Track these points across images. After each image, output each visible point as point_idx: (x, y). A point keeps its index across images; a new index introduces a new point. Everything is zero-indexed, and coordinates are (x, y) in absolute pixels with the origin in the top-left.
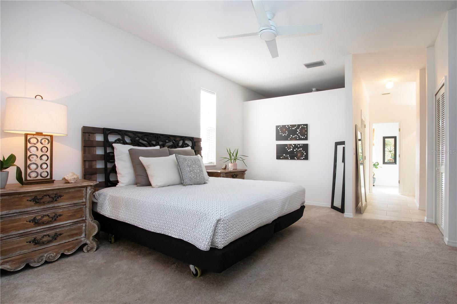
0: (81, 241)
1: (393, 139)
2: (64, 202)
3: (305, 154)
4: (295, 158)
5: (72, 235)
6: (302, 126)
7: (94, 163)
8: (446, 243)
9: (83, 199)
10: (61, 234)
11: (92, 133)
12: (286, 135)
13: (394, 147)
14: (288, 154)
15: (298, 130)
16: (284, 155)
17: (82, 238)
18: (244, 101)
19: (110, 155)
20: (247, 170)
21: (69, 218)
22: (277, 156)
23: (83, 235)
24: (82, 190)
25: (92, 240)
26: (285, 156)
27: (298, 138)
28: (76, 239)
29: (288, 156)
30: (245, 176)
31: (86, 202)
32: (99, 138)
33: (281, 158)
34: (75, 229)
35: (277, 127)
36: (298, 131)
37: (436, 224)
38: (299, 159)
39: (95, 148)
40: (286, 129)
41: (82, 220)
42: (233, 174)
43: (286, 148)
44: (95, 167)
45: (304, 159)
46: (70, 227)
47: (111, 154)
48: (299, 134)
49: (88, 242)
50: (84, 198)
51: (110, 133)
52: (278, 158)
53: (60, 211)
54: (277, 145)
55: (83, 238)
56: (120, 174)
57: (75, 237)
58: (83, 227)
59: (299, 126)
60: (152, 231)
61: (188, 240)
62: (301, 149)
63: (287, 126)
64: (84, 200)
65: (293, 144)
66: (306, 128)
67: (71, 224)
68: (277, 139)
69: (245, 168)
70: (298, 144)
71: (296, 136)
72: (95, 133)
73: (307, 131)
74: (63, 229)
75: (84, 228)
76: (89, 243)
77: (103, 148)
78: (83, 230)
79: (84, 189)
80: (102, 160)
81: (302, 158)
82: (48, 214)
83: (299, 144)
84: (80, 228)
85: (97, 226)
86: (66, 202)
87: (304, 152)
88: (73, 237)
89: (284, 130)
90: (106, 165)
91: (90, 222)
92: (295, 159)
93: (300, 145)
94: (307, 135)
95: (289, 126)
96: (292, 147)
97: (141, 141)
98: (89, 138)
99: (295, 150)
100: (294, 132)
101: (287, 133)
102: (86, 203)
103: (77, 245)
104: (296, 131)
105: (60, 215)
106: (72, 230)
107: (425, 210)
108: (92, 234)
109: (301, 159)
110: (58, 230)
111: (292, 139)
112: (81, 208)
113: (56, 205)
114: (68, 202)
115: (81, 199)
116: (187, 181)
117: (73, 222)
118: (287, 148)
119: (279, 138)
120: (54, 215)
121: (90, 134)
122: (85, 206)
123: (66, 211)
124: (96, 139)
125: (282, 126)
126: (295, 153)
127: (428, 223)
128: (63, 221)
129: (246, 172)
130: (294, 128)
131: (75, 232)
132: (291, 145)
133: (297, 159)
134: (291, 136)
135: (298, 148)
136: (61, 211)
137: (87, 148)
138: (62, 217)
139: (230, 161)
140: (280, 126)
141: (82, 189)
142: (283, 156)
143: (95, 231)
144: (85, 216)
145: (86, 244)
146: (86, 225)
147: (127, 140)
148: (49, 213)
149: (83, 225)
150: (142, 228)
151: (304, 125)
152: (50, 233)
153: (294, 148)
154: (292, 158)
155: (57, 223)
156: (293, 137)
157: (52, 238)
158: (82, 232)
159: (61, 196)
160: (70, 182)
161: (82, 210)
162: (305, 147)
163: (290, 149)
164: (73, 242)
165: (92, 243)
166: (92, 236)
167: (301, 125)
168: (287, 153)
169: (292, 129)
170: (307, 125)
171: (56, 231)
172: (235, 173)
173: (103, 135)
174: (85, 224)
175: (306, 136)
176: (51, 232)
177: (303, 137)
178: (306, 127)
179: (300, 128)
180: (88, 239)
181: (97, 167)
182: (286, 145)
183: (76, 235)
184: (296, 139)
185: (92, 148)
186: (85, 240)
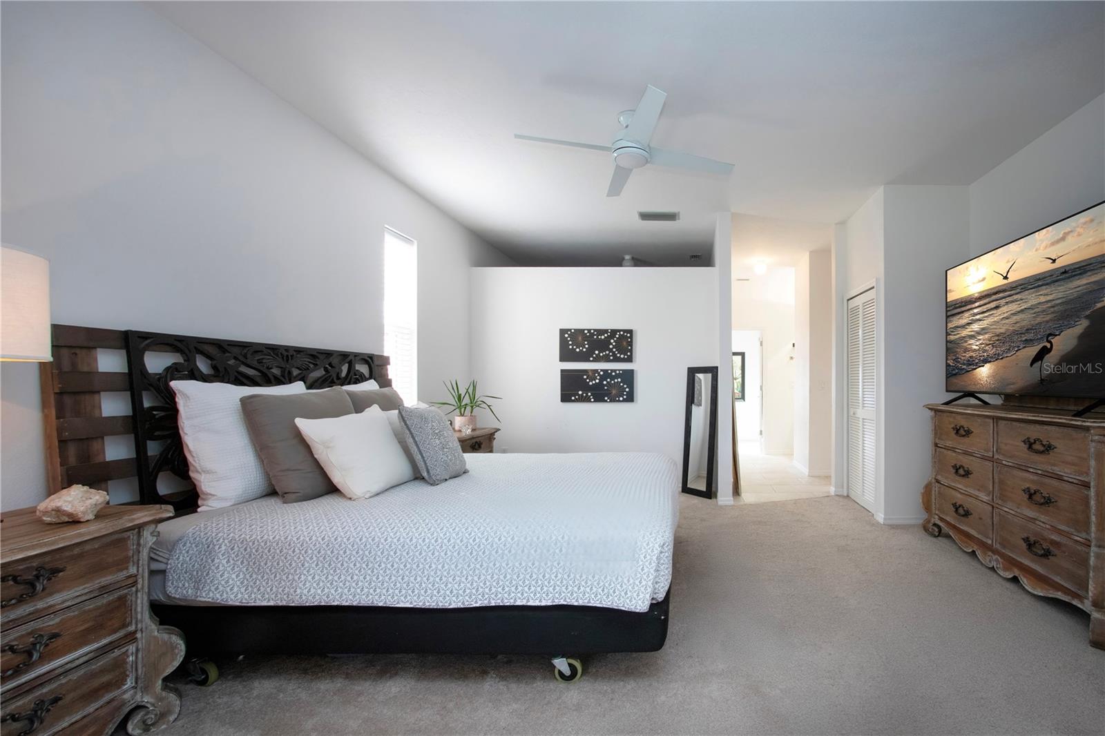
0: (123, 704)
1: (740, 357)
2: (69, 590)
3: (627, 390)
4: (606, 398)
5: (94, 694)
6: (622, 333)
7: (96, 445)
8: (881, 521)
9: (127, 568)
10: (56, 700)
11: (81, 348)
12: (584, 350)
13: (740, 372)
14: (589, 391)
15: (612, 341)
16: (580, 393)
17: (125, 692)
18: (472, 266)
19: (155, 415)
20: (499, 430)
21: (83, 638)
22: (562, 394)
23: (129, 683)
24: (124, 539)
25: (162, 689)
26: (582, 394)
27: (611, 358)
28: (108, 703)
29: (589, 394)
30: (495, 443)
31: (136, 576)
32: (110, 362)
33: (573, 398)
34: (103, 671)
35: (563, 332)
36: (612, 344)
37: (848, 496)
38: (614, 401)
39: (96, 396)
40: (585, 338)
41: (126, 636)
42: (474, 441)
43: (585, 377)
44: (102, 460)
45: (624, 401)
46: (86, 669)
47: (154, 412)
48: (614, 350)
49: (147, 699)
50: (131, 564)
51: (147, 348)
52: (565, 398)
53: (51, 623)
54: (562, 371)
55: (128, 693)
56: (208, 472)
57: (103, 696)
58: (128, 657)
59: (614, 332)
60: (451, 607)
61: (586, 601)
62: (619, 380)
63: (586, 332)
64: (133, 570)
65: (602, 370)
66: (630, 337)
67: (91, 655)
68: (563, 359)
69: (496, 425)
70: (612, 371)
71: (607, 352)
72: (95, 348)
73: (631, 343)
74: (64, 681)
75: (131, 659)
76: (152, 700)
77: (129, 393)
78: (129, 667)
79: (132, 535)
80: (126, 432)
81: (621, 399)
82: (10, 642)
83: (615, 371)
84: (119, 664)
85: (181, 642)
86: (74, 588)
87: (625, 386)
88: (97, 699)
89: (580, 338)
90: (140, 448)
91: (156, 633)
92: (606, 401)
93: (618, 372)
94: (631, 351)
95: (592, 331)
96: (599, 374)
97: (243, 369)
98: (74, 365)
99: (605, 383)
100: (604, 345)
101: (587, 346)
102: (139, 576)
103: (110, 721)
104: (607, 342)
105: (55, 636)
106: (93, 675)
107: (830, 477)
108: (164, 670)
109: (619, 401)
110: (44, 691)
111: (597, 359)
112: (122, 600)
113: (40, 605)
114: (82, 588)
115: (122, 570)
116: (437, 472)
117: (98, 649)
118: (587, 378)
119: (566, 355)
120: (32, 639)
121: (78, 351)
122: (134, 589)
123: (74, 616)
124: (97, 369)
125: (575, 330)
126: (606, 388)
127: (837, 495)
128: (65, 654)
129: (496, 435)
130: (603, 337)
131: (105, 678)
132: (596, 371)
133: (610, 401)
134: (597, 352)
135: (613, 378)
136: (57, 620)
137: (68, 400)
138: (59, 641)
139: (458, 410)
140: (570, 330)
141: (126, 536)
142: (578, 395)
143: (173, 660)
144: (134, 621)
145: (139, 707)
146: (137, 650)
147: (202, 365)
148: (15, 639)
149: (127, 650)
150: (412, 606)
151: (625, 331)
152: (16, 707)
153: (603, 378)
154: (599, 398)
155: (43, 665)
156: (601, 354)
157: (26, 722)
158: (125, 672)
159: (55, 571)
160: (82, 520)
161: (125, 604)
162: (629, 377)
163: (595, 380)
164: (97, 713)
165: (161, 699)
166: (162, 677)
167: (620, 331)
168: (586, 388)
169: (597, 337)
170: (631, 332)
171: (40, 692)
172: (477, 440)
173: (124, 352)
174: (135, 644)
175: (629, 354)
176: (20, 703)
177: (622, 356)
178: (629, 335)
179: (617, 336)
180: (146, 689)
181: (107, 460)
182: (585, 371)
183: (107, 687)
184: (606, 359)
185: (87, 397)
186: (133, 697)
